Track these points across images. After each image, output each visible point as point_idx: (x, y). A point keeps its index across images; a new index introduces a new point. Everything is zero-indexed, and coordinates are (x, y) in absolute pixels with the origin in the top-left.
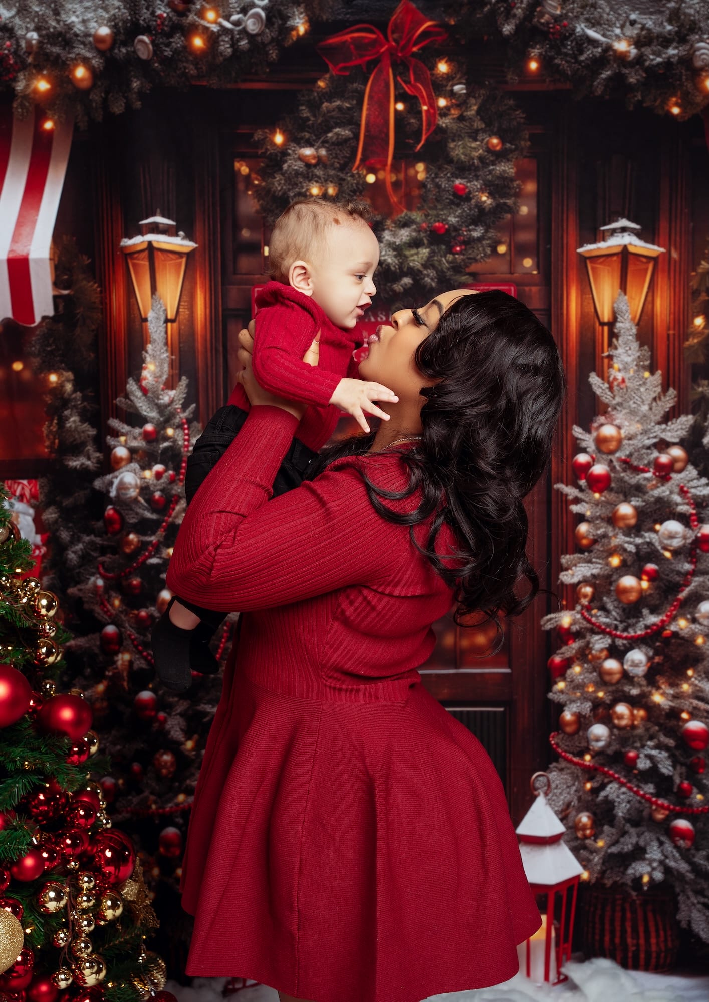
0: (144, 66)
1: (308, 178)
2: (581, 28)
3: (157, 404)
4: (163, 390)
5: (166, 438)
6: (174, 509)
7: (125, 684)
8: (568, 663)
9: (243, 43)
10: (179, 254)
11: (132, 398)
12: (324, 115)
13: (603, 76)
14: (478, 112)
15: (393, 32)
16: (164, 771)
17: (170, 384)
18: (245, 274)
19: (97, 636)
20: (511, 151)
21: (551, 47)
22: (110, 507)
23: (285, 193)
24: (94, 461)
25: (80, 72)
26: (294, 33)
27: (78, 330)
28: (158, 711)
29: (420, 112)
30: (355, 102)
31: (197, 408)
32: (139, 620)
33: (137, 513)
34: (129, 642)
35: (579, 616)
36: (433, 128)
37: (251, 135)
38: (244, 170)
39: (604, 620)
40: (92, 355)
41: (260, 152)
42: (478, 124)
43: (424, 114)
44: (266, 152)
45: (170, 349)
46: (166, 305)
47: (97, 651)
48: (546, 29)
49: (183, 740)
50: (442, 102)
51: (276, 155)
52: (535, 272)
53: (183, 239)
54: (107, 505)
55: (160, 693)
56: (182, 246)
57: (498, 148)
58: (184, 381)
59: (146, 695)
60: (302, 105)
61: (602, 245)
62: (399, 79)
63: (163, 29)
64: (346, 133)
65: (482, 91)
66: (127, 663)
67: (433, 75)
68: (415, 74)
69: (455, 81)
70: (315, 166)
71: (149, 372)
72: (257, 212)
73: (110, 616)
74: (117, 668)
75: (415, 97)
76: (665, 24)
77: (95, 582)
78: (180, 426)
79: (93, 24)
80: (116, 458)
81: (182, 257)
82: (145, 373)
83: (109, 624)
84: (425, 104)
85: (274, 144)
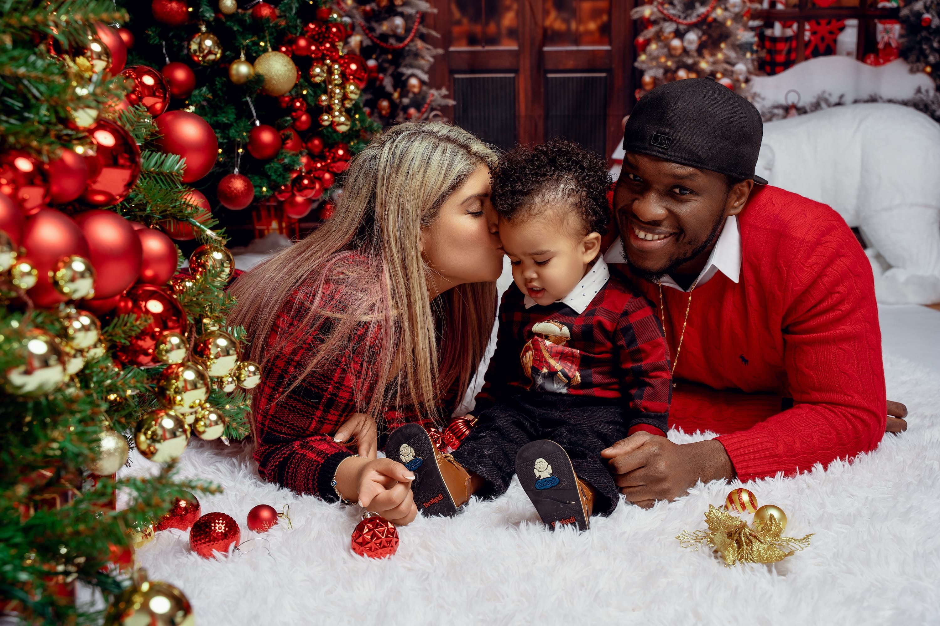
8: (648, 42)
16: (384, 112)
28: (379, 73)
32: (365, 13)
34: (359, 28)
35: (655, 9)
39: (672, 11)
49: (393, 91)
55: (380, 61)
59: (372, 63)
66: (358, 43)
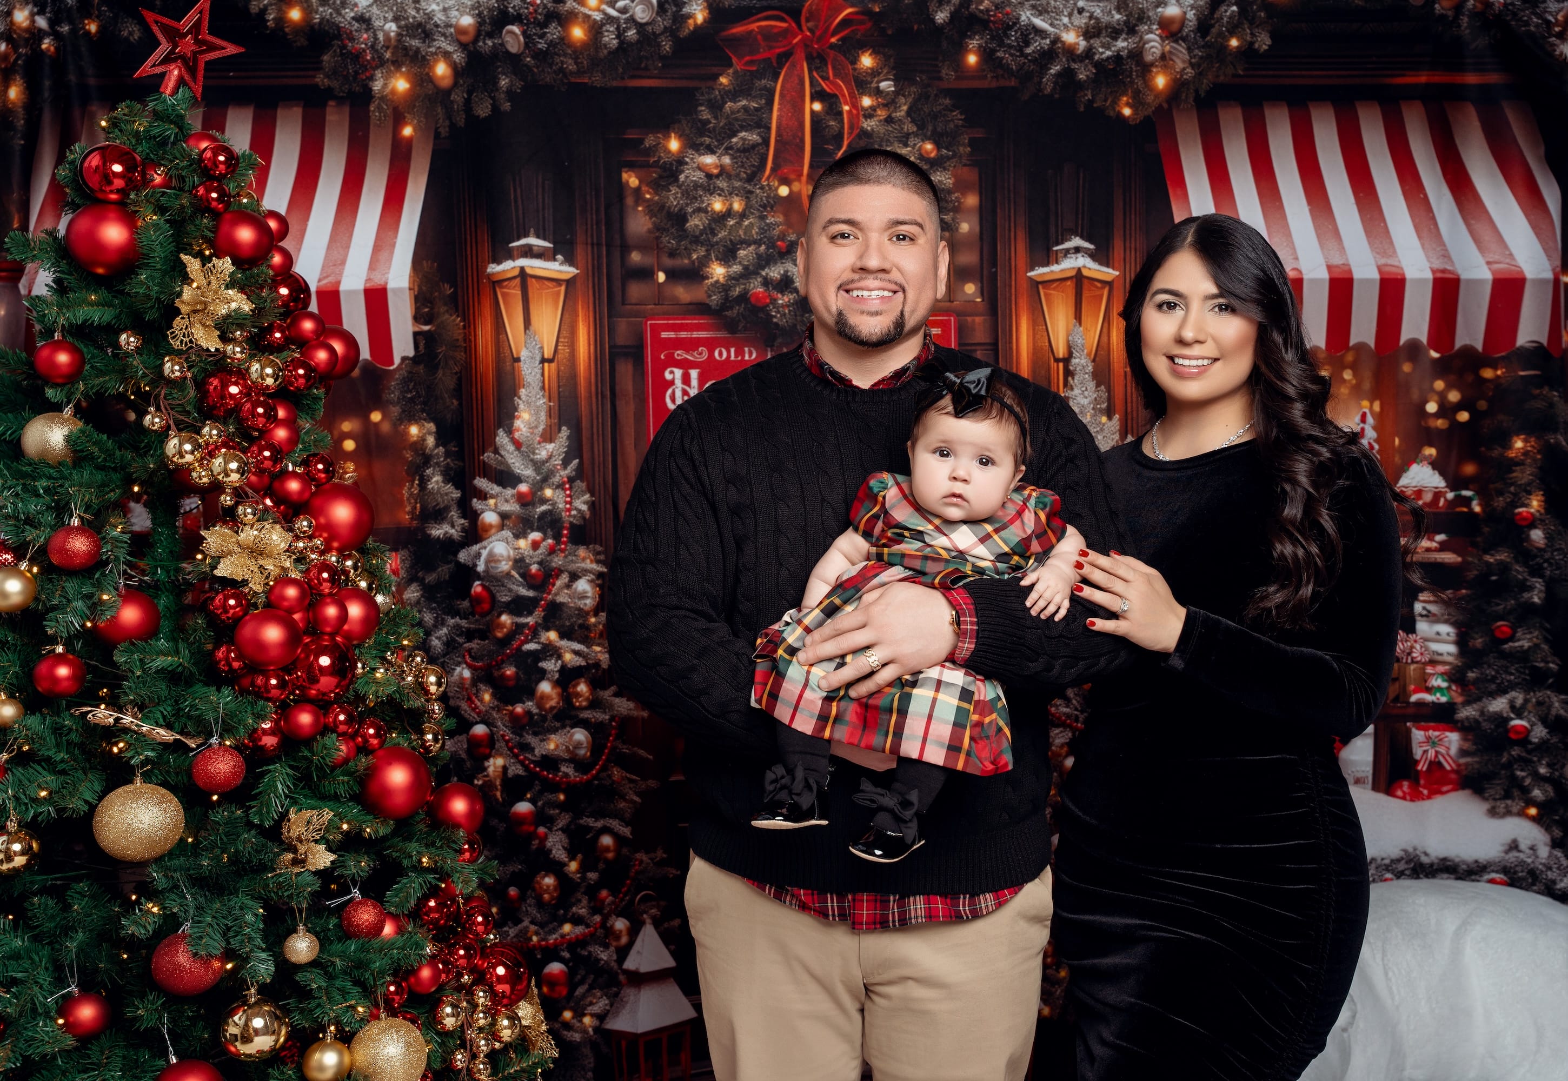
0: (514, 60)
1: (709, 190)
2: (1026, 16)
3: (532, 460)
4: (539, 443)
5: (544, 501)
6: (554, 585)
7: (498, 794)
9: (631, 33)
10: (557, 281)
11: (503, 453)
12: (728, 117)
13: (1052, 71)
14: (909, 113)
15: (808, 20)
16: (546, 896)
17: (548, 437)
18: (636, 304)
19: (463, 738)
20: (949, 158)
21: (992, 38)
22: (478, 583)
23: (681, 209)
24: (459, 529)
25: (441, 69)
26: (691, 21)
27: (440, 373)
28: (537, 827)
29: (840, 113)
30: (763, 101)
31: (581, 464)
32: (514, 717)
33: (510, 590)
34: (503, 744)
36: (856, 132)
37: (641, 141)
38: (633, 181)
39: (1064, 709)
40: (455, 402)
41: (652, 160)
42: (909, 127)
43: (845, 116)
44: (658, 161)
45: (547, 394)
46: (542, 343)
47: (464, 756)
48: (986, 17)
49: (566, 860)
50: (867, 102)
51: (671, 164)
52: (979, 300)
53: (561, 264)
54: (474, 581)
55: (540, 804)
56: (560, 272)
57: (933, 155)
58: (565, 432)
59: (523, 807)
60: (702, 105)
61: (1055, 268)
62: (815, 74)
63: (535, 18)
64: (753, 137)
65: (913, 89)
66: (500, 770)
67: (855, 69)
68: (834, 68)
69: (882, 77)
70: (717, 176)
71: (523, 422)
72: (649, 231)
73: (479, 714)
74: (487, 776)
75: (835, 96)
76: (1113, 12)
77: (461, 674)
78: (560, 486)
79: (454, 13)
80: (484, 524)
81: (560, 285)
82: (518, 423)
83: (477, 723)
84: (846, 103)
85: (668, 151)
